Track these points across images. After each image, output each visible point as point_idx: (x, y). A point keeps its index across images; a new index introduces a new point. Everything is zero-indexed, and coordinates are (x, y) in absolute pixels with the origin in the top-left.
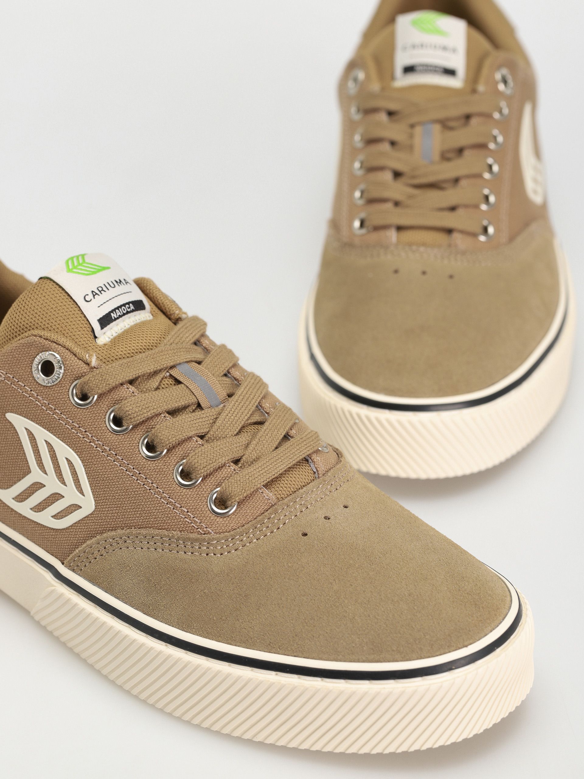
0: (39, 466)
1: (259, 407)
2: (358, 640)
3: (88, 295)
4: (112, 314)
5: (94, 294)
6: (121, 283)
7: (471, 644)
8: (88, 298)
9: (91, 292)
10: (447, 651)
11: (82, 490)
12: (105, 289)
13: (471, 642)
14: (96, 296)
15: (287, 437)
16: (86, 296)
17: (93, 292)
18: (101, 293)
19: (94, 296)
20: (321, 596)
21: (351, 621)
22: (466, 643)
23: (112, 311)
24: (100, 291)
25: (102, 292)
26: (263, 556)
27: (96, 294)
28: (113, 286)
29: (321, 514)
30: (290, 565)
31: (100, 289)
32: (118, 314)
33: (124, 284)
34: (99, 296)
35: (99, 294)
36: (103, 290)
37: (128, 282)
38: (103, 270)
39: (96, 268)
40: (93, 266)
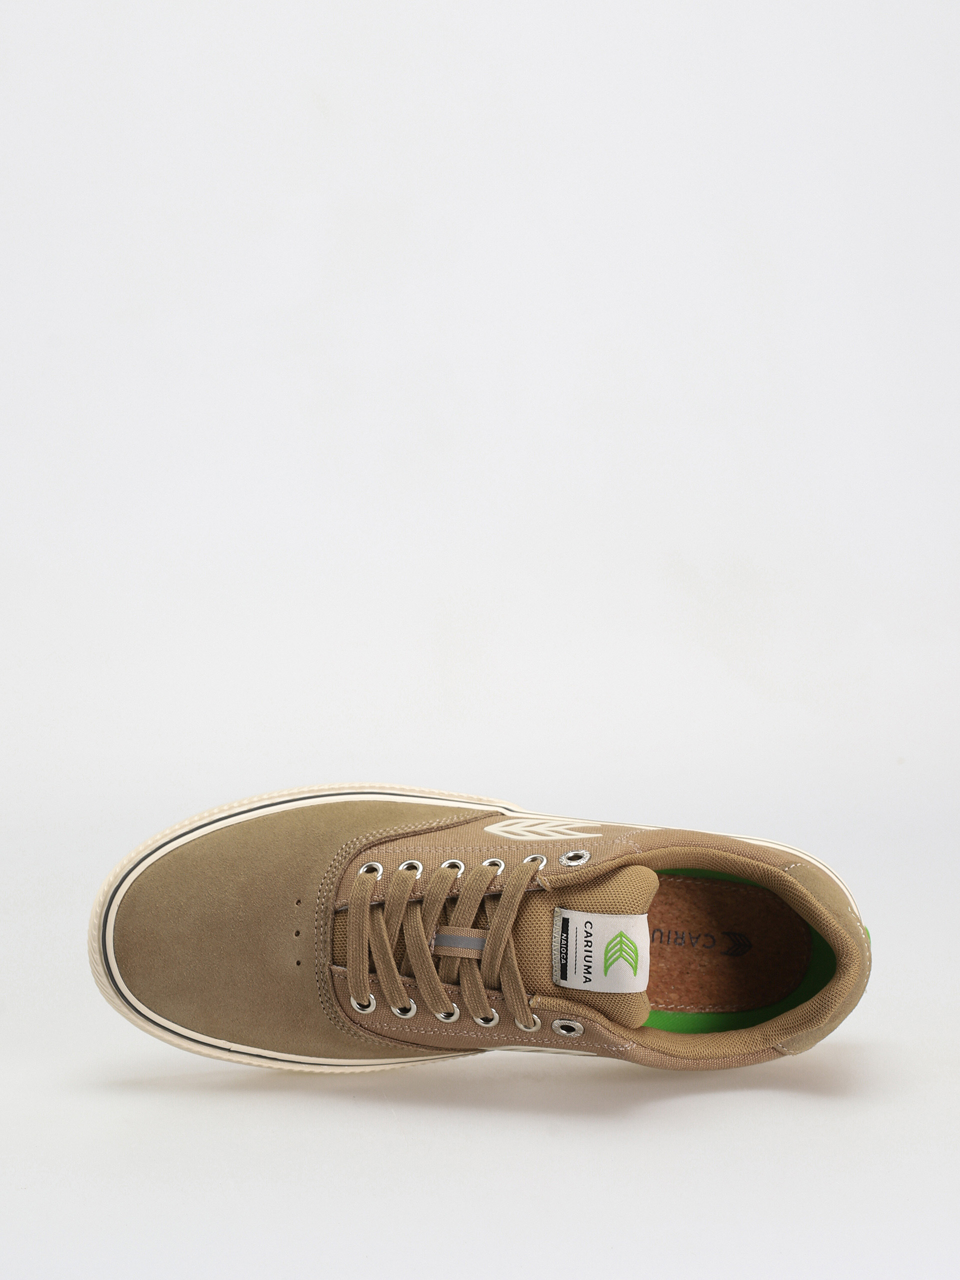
3: (591, 928)
5: (589, 935)
6: (587, 972)
8: (589, 925)
9: (592, 933)
12: (588, 948)
16: (591, 926)
17: (591, 935)
18: (585, 941)
19: (587, 933)
23: (567, 937)
24: (588, 942)
27: (588, 937)
28: (587, 959)
31: (589, 944)
32: (563, 941)
33: (584, 973)
34: (585, 937)
35: (586, 939)
36: (587, 945)
37: (586, 981)
38: (605, 964)
39: (610, 961)
40: (614, 959)
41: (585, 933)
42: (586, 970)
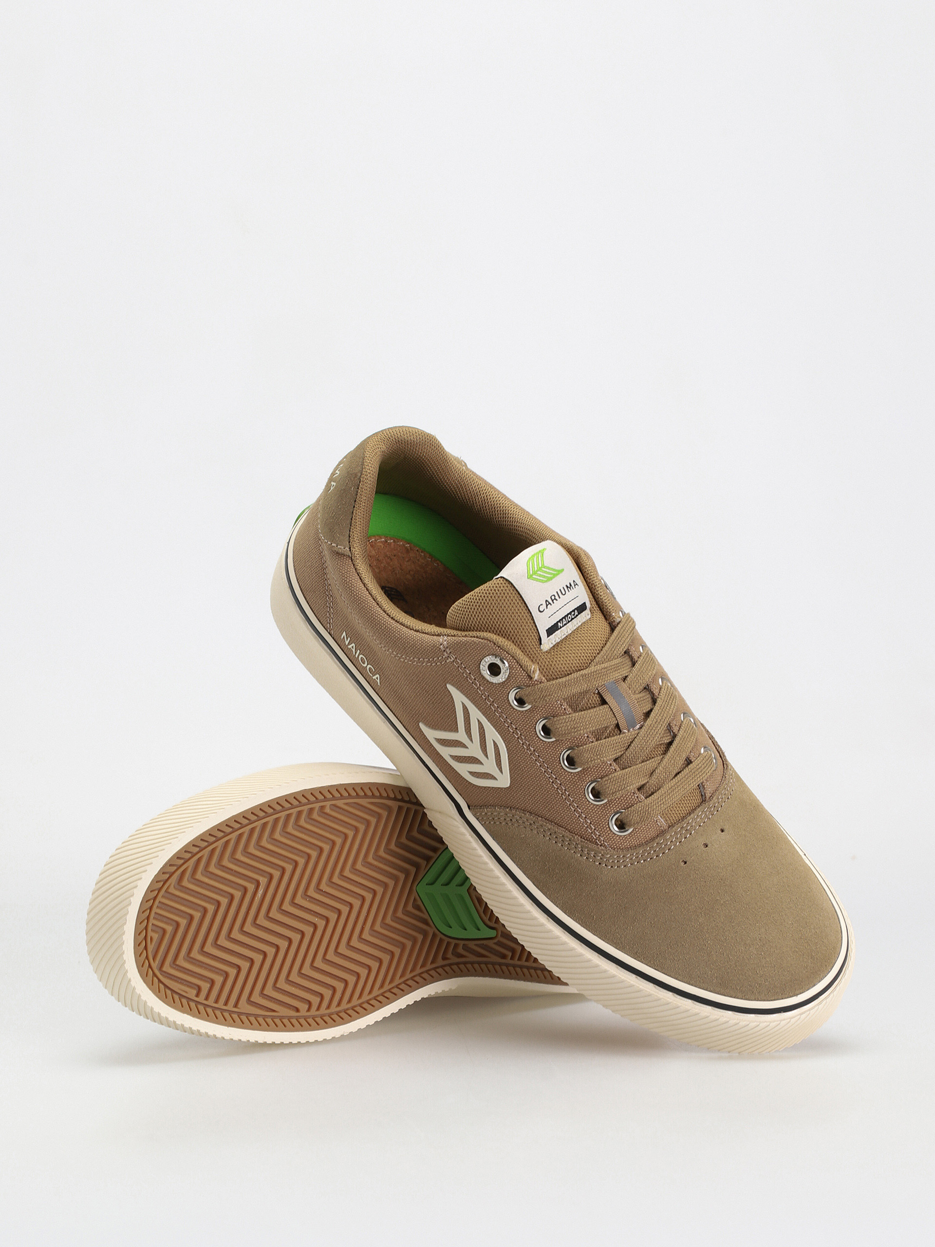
0: (467, 733)
1: (669, 728)
2: (710, 973)
3: (542, 605)
4: (559, 624)
5: (548, 603)
6: (571, 587)
7: (801, 993)
8: (541, 609)
9: (545, 602)
10: (780, 997)
11: (501, 768)
12: (557, 597)
13: (801, 991)
14: (549, 606)
15: (688, 762)
16: (541, 606)
17: (546, 601)
18: (553, 603)
19: (547, 605)
20: (687, 926)
21: (708, 955)
22: (797, 992)
23: (559, 621)
24: (553, 601)
25: (554, 601)
26: (646, 877)
27: (549, 603)
28: (564, 593)
29: (702, 841)
30: (667, 890)
31: (553, 598)
32: (564, 623)
33: (573, 589)
34: (551, 605)
35: (552, 603)
36: (555, 599)
37: (577, 584)
38: (558, 574)
39: (553, 572)
40: (550, 570)
41: (548, 606)
42: (570, 588)
